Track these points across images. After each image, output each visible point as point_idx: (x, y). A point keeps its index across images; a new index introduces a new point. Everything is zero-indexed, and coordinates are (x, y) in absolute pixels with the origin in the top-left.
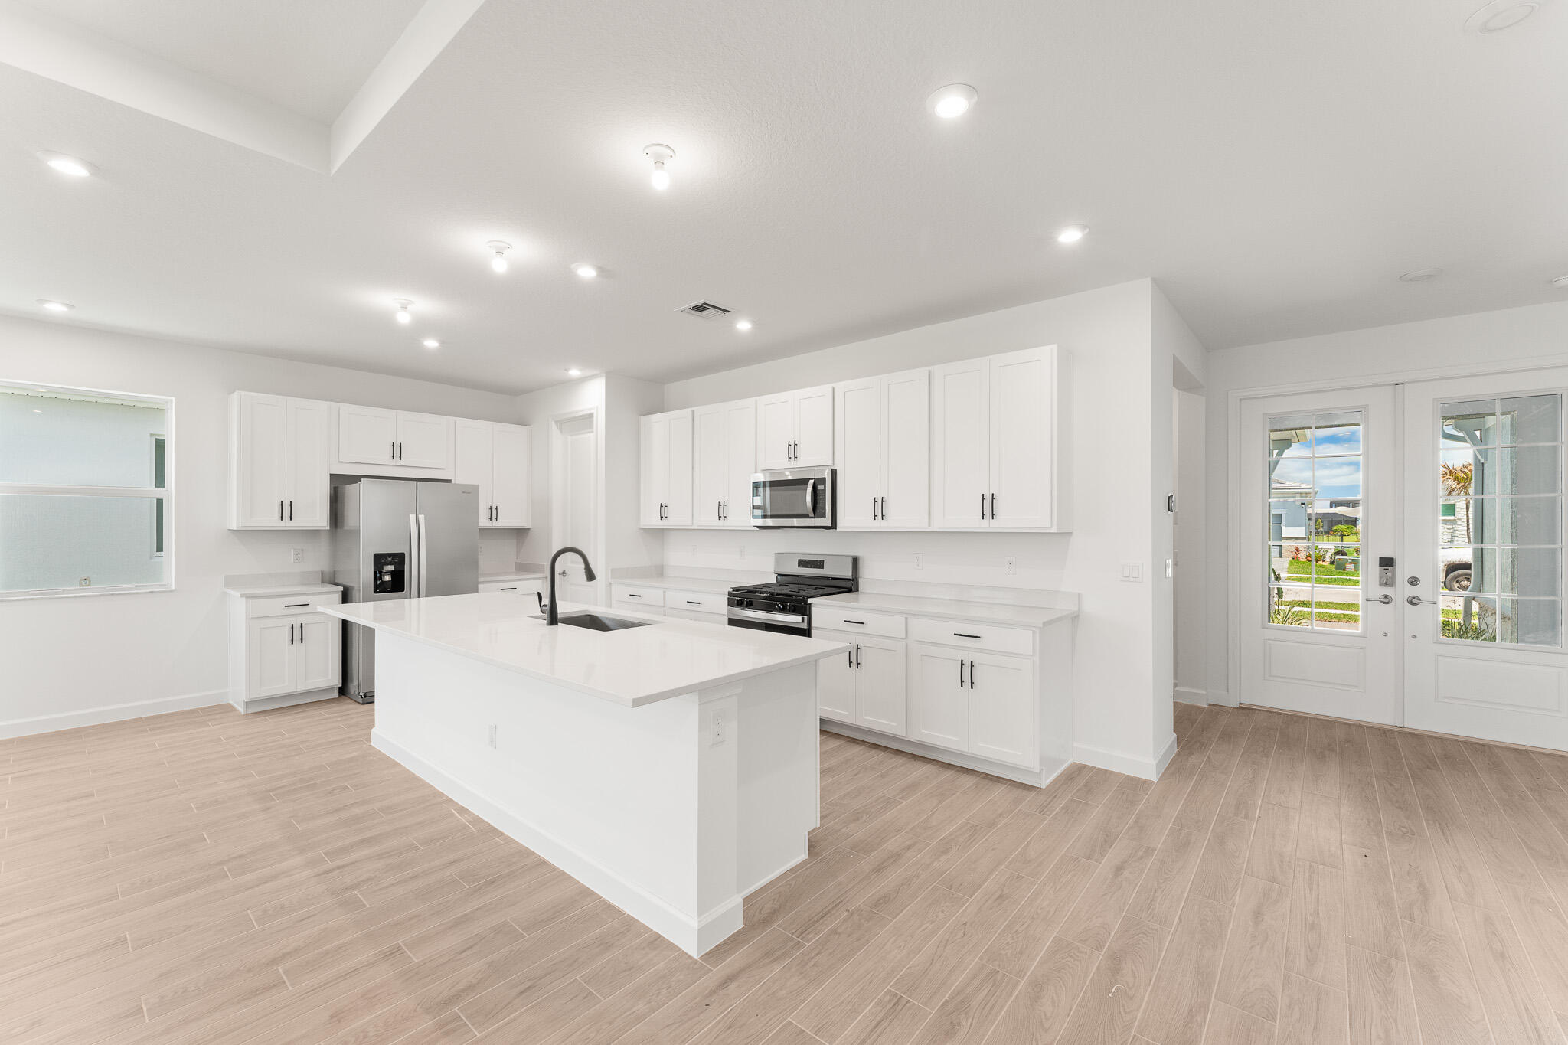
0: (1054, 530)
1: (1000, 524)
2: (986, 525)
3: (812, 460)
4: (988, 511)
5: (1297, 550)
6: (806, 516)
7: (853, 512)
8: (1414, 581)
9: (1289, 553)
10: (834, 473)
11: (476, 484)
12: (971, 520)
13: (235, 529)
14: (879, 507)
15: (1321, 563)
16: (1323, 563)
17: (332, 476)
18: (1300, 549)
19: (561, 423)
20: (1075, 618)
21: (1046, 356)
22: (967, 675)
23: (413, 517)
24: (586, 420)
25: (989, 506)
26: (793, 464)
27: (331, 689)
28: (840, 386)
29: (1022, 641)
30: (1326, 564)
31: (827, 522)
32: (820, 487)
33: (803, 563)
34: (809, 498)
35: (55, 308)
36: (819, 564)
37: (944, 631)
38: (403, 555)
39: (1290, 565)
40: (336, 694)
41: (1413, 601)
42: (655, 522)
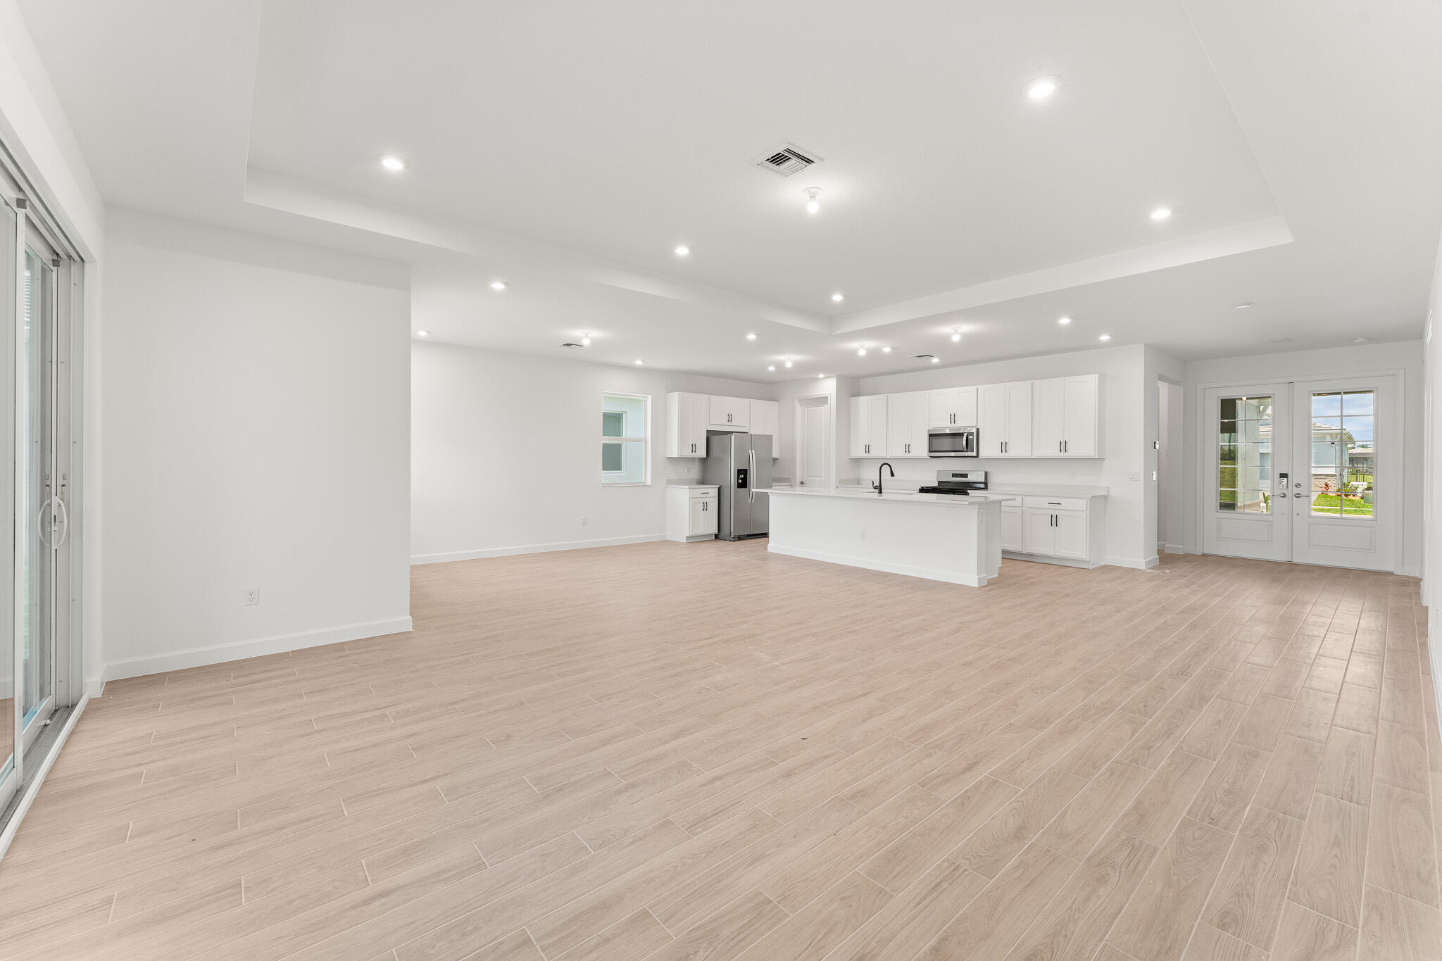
0: (1096, 457)
1: (1069, 454)
2: (1062, 455)
3: (964, 423)
4: (1063, 448)
5: (1327, 485)
6: (963, 451)
7: (988, 449)
8: (1298, 485)
9: (1318, 489)
10: (978, 430)
11: (770, 434)
12: (1054, 452)
13: (676, 456)
14: (1004, 447)
15: (1351, 497)
16: (1353, 498)
17: (707, 431)
18: (1330, 485)
19: (800, 401)
20: (1106, 498)
21: (1093, 379)
22: (1054, 521)
23: (750, 451)
24: (823, 400)
25: (1063, 446)
26: (953, 425)
27: (710, 535)
28: (981, 388)
29: (1082, 504)
30: (1357, 498)
31: (974, 454)
32: (970, 437)
33: (954, 475)
34: (964, 442)
35: (639, 363)
36: (965, 476)
37: (1043, 502)
38: (746, 470)
39: (1317, 499)
40: (714, 538)
41: (1298, 496)
42: (861, 453)
